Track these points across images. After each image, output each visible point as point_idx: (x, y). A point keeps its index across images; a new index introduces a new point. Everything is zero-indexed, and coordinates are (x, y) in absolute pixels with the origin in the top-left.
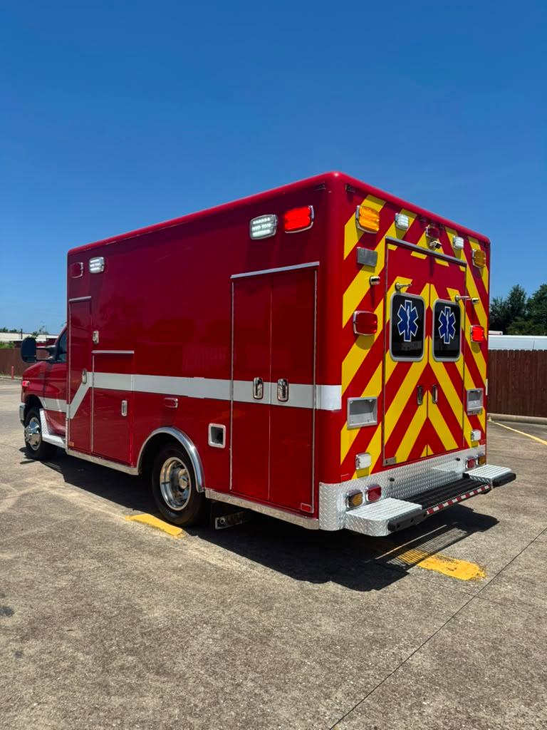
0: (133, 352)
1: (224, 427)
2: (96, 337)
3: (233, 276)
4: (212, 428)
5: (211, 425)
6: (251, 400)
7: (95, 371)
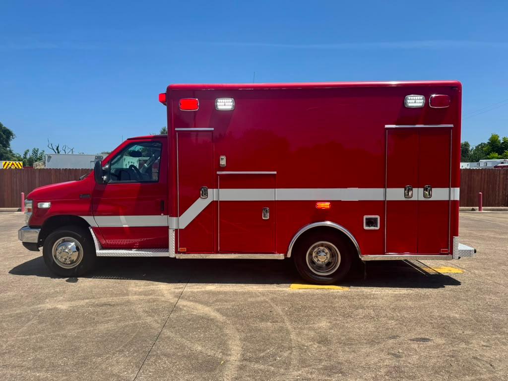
0: (275, 173)
1: (378, 217)
2: (223, 162)
3: (387, 126)
4: (367, 219)
5: (365, 217)
6: (403, 199)
7: (220, 188)
